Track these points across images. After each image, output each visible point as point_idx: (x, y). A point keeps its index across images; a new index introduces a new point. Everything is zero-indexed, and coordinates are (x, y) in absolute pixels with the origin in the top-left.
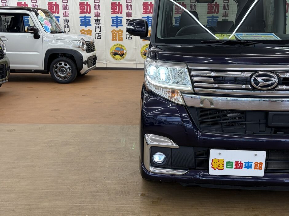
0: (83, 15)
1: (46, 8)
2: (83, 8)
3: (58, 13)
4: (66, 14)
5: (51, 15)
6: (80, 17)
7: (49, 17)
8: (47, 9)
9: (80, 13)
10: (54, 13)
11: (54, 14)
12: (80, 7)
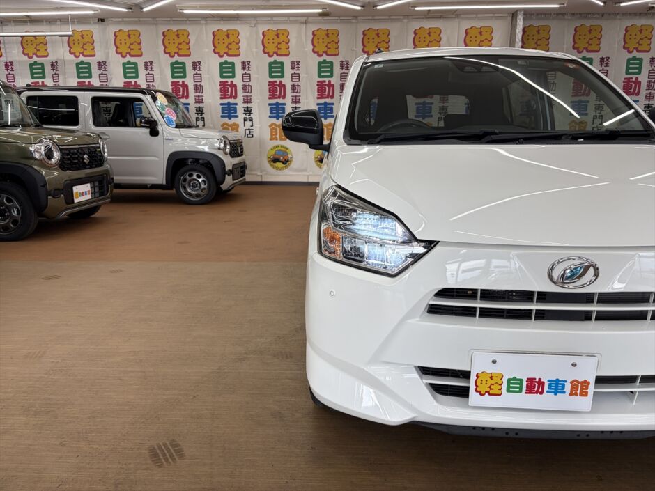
0: (226, 101)
1: (169, 89)
2: (225, 90)
3: (187, 97)
4: (199, 100)
5: (176, 100)
6: (221, 104)
7: (173, 104)
8: (171, 91)
9: (221, 98)
10: (181, 98)
11: (181, 100)
12: (221, 89)
